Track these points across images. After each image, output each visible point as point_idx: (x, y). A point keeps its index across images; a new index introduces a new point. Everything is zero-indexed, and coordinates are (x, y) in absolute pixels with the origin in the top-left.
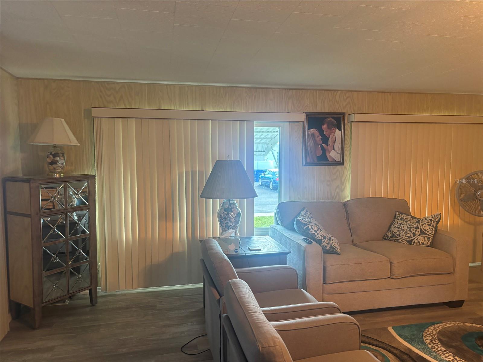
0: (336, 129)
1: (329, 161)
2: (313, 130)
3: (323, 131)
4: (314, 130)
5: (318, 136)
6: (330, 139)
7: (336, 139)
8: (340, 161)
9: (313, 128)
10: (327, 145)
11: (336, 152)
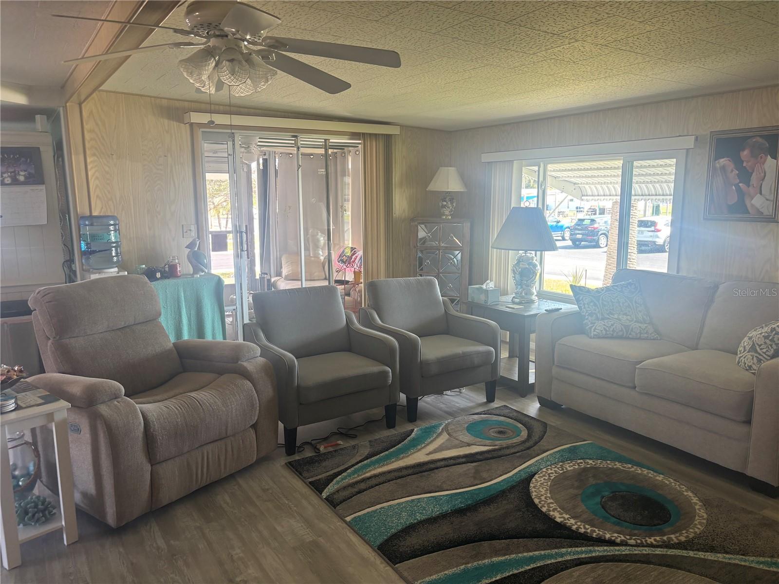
0: (766, 156)
1: (749, 213)
2: (723, 161)
3: (743, 162)
4: (726, 161)
5: (732, 171)
6: (754, 174)
7: (767, 175)
8: (771, 214)
9: (723, 158)
10: (749, 186)
11: (765, 198)
